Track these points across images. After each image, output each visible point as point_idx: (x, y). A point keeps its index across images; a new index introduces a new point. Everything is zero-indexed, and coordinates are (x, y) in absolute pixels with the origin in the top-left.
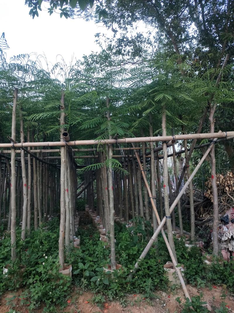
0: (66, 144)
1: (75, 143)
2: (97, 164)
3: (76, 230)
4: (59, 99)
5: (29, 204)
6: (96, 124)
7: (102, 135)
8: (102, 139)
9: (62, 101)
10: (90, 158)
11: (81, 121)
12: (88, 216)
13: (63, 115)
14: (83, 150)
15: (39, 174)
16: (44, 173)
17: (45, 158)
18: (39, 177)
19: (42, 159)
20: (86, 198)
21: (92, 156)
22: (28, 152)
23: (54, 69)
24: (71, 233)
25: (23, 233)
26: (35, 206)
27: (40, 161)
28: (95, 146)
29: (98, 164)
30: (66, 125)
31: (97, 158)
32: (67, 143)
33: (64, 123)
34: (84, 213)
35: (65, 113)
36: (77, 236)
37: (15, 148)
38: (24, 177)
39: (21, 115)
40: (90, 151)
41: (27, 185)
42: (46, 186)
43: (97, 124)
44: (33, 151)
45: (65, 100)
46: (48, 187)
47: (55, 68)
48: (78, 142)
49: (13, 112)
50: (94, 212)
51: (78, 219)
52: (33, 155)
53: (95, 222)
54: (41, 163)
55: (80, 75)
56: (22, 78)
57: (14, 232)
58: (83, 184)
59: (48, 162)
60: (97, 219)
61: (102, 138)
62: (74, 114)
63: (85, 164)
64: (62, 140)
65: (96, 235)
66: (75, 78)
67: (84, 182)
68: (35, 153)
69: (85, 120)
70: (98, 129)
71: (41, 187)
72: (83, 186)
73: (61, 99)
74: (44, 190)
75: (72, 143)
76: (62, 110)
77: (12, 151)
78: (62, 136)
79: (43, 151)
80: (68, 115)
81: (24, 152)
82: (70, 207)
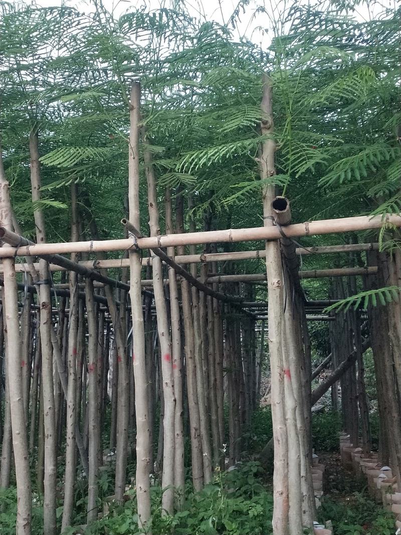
0: (282, 233)
1: (307, 229)
2: (379, 291)
3: (318, 503)
4: (254, 102)
5: (178, 414)
6: (372, 167)
7: (393, 199)
8: (394, 211)
9: (266, 106)
10: (350, 275)
11: (324, 159)
12: (351, 467)
13: (269, 147)
14: (327, 249)
15: (199, 328)
16: (210, 326)
17: (211, 279)
18: (199, 336)
19: (203, 282)
20: (339, 413)
21: (357, 269)
22: (170, 262)
23: (237, 12)
24: (305, 506)
25: (166, 498)
26: (193, 424)
27: (200, 288)
28: (371, 234)
29: (382, 289)
30: (281, 176)
31: (373, 273)
32: (284, 229)
33: (273, 170)
34: (337, 460)
35: (277, 142)
36: (321, 521)
37: (141, 252)
38: (163, 334)
39: (147, 156)
40: (347, 253)
41: (170, 357)
42: (217, 366)
43: (375, 166)
44: (180, 259)
45: (274, 102)
46: (223, 370)
47: (241, 9)
48: (317, 226)
49: (130, 151)
50: (370, 456)
51: (319, 473)
52: (182, 271)
53: (376, 485)
54: (201, 294)
55: (317, 21)
56: (148, 50)
57: (146, 489)
58: (325, 366)
59: (221, 293)
60: (382, 475)
61: (392, 207)
62: (304, 141)
63: (329, 297)
64: (267, 221)
65: (381, 520)
66: (302, 32)
67: (330, 359)
68: (187, 265)
69: (335, 158)
70: (379, 182)
71: (204, 369)
72: (328, 373)
73: (261, 99)
74: (212, 378)
75: (299, 228)
76: (266, 133)
77: (131, 262)
78: (268, 210)
79: (210, 257)
80: (285, 146)
81: (161, 260)
82: (299, 425)
